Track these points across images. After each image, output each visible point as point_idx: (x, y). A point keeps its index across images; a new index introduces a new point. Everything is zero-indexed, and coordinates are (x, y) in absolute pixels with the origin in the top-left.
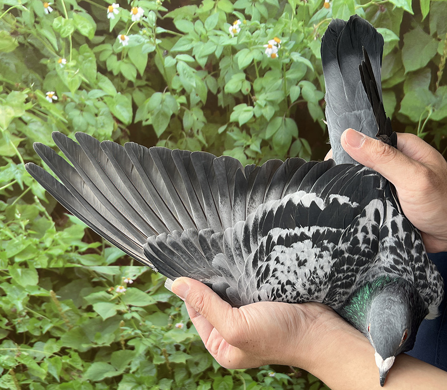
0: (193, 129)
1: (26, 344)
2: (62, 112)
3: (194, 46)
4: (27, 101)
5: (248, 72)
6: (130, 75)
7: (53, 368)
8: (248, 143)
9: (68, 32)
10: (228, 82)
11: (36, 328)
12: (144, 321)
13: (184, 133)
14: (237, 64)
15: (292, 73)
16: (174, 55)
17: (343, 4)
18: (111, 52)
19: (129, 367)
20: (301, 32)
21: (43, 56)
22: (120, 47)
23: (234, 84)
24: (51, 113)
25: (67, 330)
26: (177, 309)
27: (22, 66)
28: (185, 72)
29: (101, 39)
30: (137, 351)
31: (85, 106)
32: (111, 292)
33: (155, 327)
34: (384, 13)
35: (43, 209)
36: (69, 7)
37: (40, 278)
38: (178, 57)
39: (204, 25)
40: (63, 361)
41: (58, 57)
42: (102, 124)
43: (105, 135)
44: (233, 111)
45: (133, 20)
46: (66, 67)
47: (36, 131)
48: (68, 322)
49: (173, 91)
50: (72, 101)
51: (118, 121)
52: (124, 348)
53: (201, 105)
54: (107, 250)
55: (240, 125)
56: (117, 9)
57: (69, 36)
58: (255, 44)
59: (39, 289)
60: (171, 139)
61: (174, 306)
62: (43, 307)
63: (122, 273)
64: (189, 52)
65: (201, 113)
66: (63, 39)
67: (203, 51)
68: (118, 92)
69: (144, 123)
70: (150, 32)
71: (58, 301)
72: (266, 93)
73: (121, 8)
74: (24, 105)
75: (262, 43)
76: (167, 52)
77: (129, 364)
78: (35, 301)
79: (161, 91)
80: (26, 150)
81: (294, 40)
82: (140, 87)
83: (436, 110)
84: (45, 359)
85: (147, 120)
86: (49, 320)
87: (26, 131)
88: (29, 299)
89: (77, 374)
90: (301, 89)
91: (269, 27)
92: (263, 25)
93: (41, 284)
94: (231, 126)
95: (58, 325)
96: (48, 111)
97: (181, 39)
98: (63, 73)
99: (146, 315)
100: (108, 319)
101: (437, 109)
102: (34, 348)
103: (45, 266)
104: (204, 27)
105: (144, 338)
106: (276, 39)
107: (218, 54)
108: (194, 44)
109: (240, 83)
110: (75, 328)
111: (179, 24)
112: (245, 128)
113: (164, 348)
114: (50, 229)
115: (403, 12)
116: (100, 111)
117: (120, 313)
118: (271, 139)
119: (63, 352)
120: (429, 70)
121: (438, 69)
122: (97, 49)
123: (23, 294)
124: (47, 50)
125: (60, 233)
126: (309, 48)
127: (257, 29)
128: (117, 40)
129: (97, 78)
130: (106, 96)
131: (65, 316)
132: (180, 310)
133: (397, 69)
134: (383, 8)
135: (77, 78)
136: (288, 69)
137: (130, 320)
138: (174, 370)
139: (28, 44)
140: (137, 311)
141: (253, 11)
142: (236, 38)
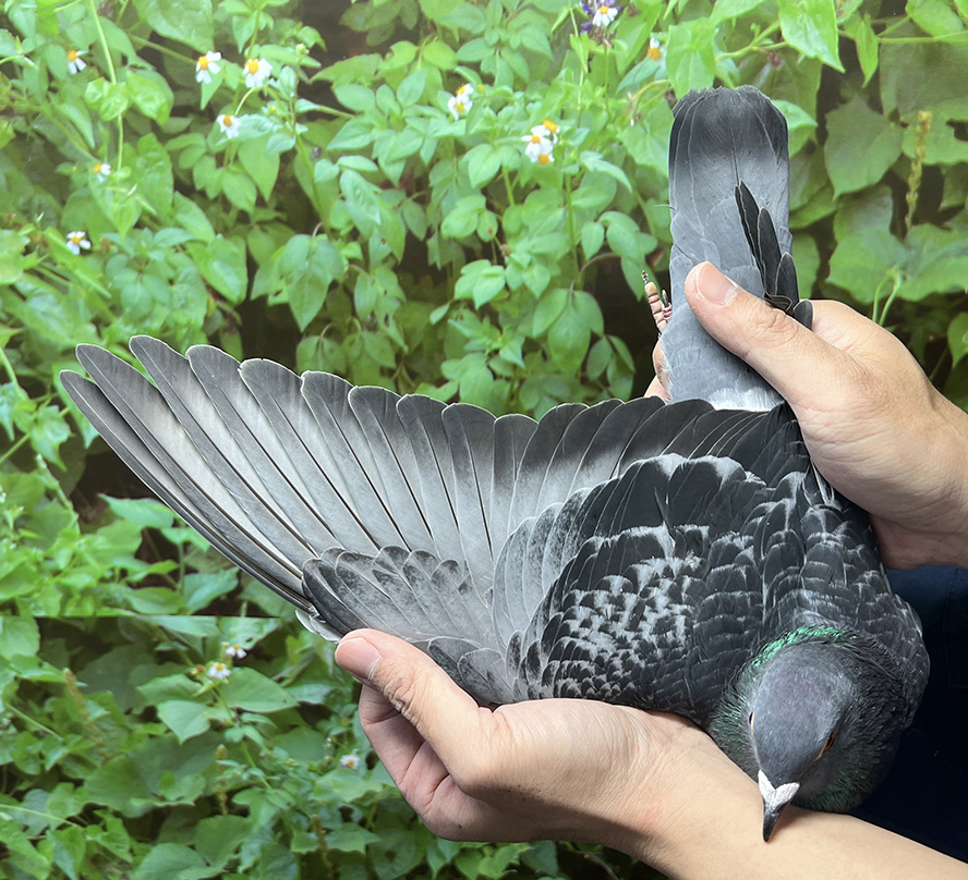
0: (376, 313)
1: (7, 792)
2: (101, 275)
3: (376, 137)
4: (28, 251)
5: (491, 193)
6: (243, 198)
7: (65, 854)
8: (495, 346)
9: (116, 109)
10: (448, 213)
11: (29, 757)
12: (271, 749)
13: (356, 322)
14: (466, 177)
15: (584, 196)
16: (334, 158)
17: (689, 52)
18: (203, 150)
19: (235, 857)
20: (601, 109)
21: (62, 159)
22: (222, 141)
23: (462, 218)
24: (75, 276)
25: (98, 764)
26: (345, 722)
27: (21, 179)
28: (358, 192)
29: (183, 123)
30: (255, 820)
31: (147, 263)
32: (198, 677)
33: (296, 764)
34: (779, 68)
35: (54, 484)
36: (119, 60)
37: (42, 640)
38: (344, 161)
39: (395, 94)
40: (89, 838)
41: (94, 160)
42: (183, 302)
43: (189, 325)
44: (460, 275)
45: (248, 85)
46: (109, 180)
47: (44, 314)
48: (101, 745)
49: (334, 233)
50: (121, 251)
51: (218, 296)
52: (225, 811)
53: (391, 262)
54: (189, 580)
55: (477, 306)
56: (216, 62)
57: (116, 119)
58: (504, 134)
59: (40, 665)
60: (328, 334)
61: (336, 714)
62: (48, 707)
63: (223, 633)
64: (366, 152)
65: (393, 279)
66: (105, 124)
67: (395, 150)
68: (216, 233)
69: (272, 301)
70: (282, 109)
71: (80, 695)
72: (530, 239)
73: (225, 62)
74: (22, 258)
75: (518, 133)
76: (320, 150)
77: (237, 851)
78: (31, 693)
79: (308, 231)
80: (23, 355)
81: (586, 126)
82: (262, 224)
83: (909, 278)
84: (48, 832)
85: (277, 293)
86: (60, 739)
87: (23, 313)
88: (16, 687)
89: (118, 872)
90: (606, 229)
91: (532, 98)
92: (519, 95)
93: (45, 654)
94: (458, 308)
95: (78, 750)
96: (70, 272)
97: (349, 124)
98: (103, 193)
99: (276, 733)
100: (189, 741)
101: (912, 274)
102: (24, 804)
103: (54, 613)
104: (396, 100)
105: (270, 790)
106: (547, 123)
107: (426, 156)
108: (376, 134)
109: (475, 216)
110: (116, 759)
111: (344, 94)
112: (488, 313)
113: (315, 815)
114: (68, 529)
115: (821, 67)
116: (179, 275)
117: (217, 727)
118: (544, 337)
119: (89, 816)
120: (888, 190)
121: (905, 188)
122: (174, 144)
123: (6, 675)
124: (72, 147)
125: (88, 537)
126: (621, 143)
127: (506, 104)
128: (215, 126)
129: (173, 205)
130: (192, 241)
131: (96, 729)
132: (351, 725)
133: (816, 188)
134: (776, 59)
135: (131, 203)
136: (575, 188)
137: (237, 745)
138: (340, 870)
139: (34, 135)
140: (254, 724)
141: (498, 65)
142: (464, 122)
